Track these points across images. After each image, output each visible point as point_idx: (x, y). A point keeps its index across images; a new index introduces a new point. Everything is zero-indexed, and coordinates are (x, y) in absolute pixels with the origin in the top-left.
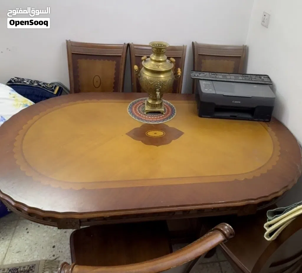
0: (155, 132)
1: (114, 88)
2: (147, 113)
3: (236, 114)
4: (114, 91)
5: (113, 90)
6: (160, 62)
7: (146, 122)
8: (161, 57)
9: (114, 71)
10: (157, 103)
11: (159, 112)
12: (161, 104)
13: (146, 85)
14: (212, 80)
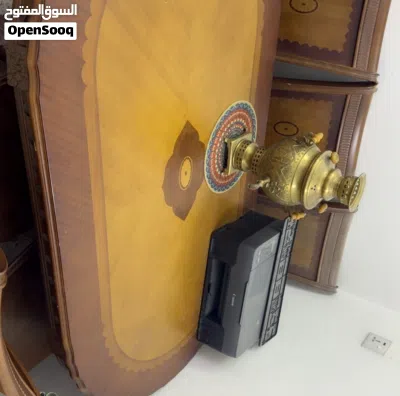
0: (189, 172)
1: (286, 41)
2: (226, 144)
3: (212, 291)
4: (279, 40)
5: (282, 40)
6: (323, 188)
7: (208, 148)
8: (331, 191)
9: (321, 46)
10: (244, 162)
11: (225, 165)
12: (240, 168)
13: (279, 158)
14: (276, 254)
